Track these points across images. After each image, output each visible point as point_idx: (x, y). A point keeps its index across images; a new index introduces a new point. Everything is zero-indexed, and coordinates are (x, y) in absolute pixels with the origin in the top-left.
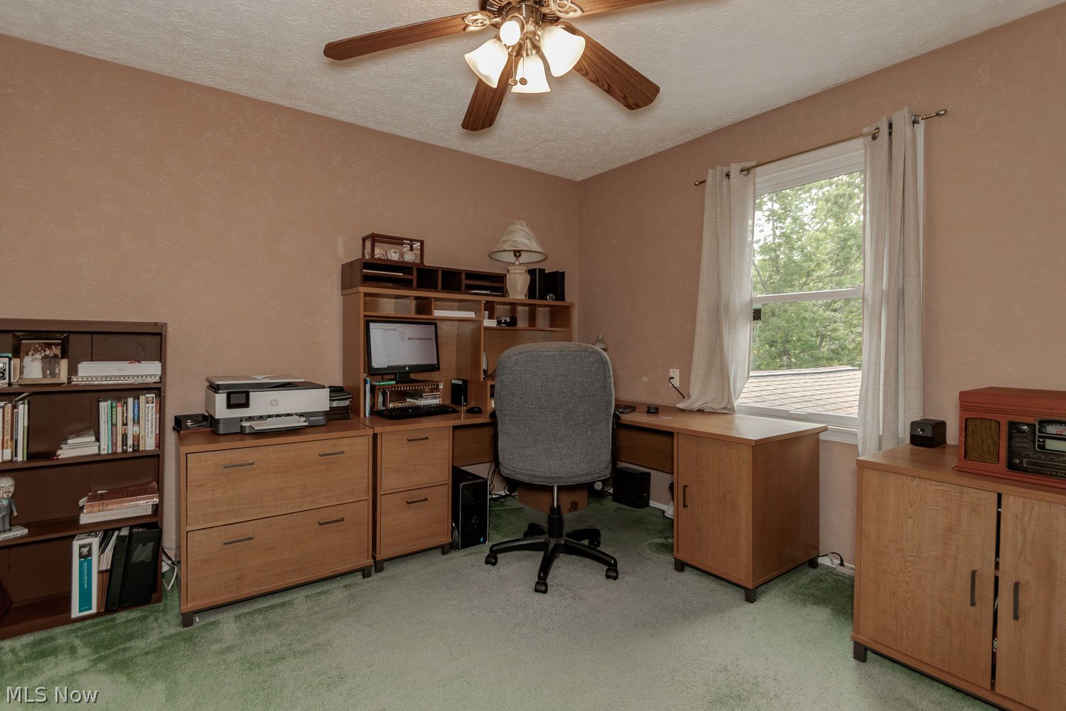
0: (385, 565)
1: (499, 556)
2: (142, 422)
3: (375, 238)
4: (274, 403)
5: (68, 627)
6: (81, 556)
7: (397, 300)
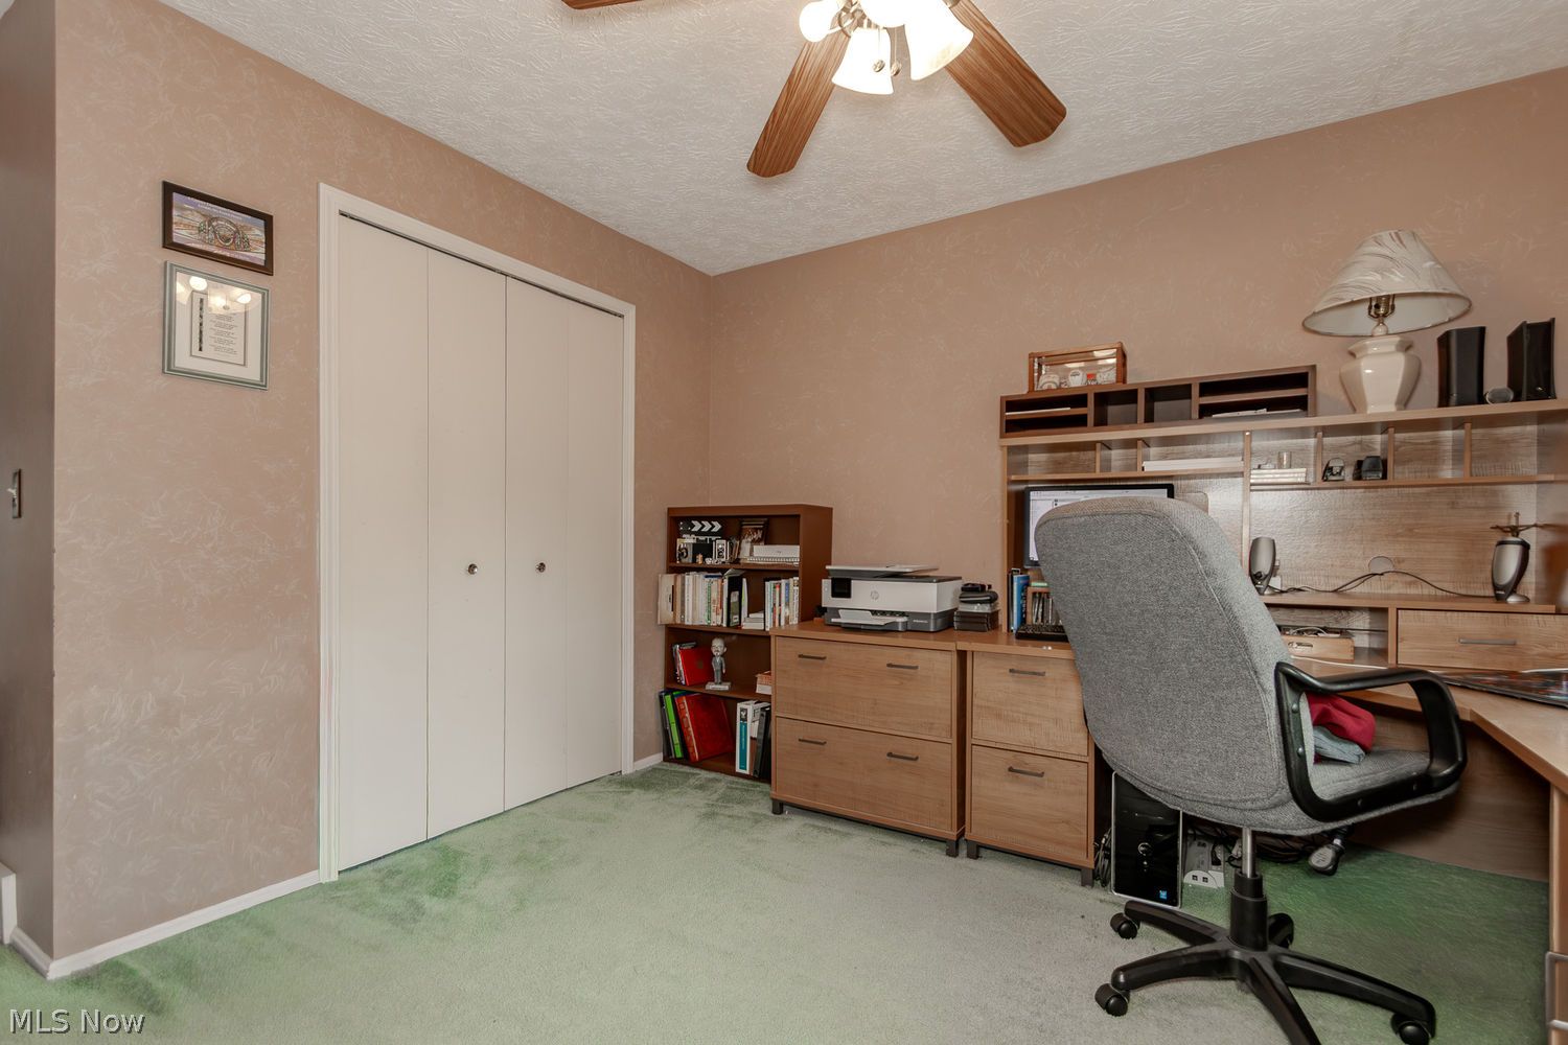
0: (983, 852)
1: (1144, 927)
2: (791, 604)
3: (1039, 361)
4: (875, 596)
5: (730, 778)
6: (741, 719)
7: (1053, 455)
